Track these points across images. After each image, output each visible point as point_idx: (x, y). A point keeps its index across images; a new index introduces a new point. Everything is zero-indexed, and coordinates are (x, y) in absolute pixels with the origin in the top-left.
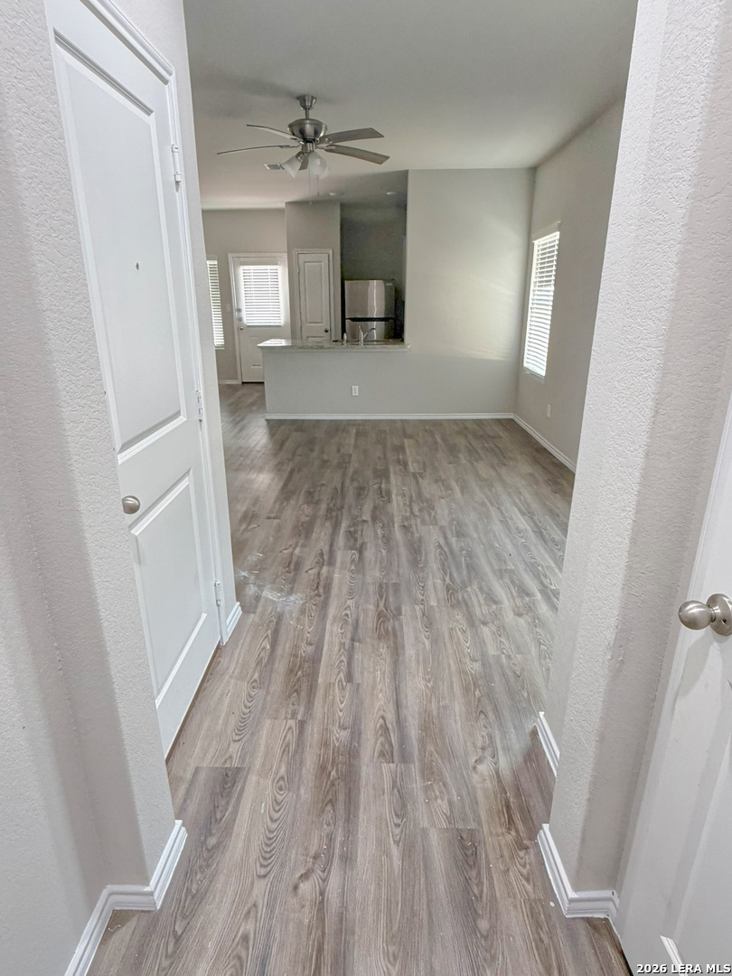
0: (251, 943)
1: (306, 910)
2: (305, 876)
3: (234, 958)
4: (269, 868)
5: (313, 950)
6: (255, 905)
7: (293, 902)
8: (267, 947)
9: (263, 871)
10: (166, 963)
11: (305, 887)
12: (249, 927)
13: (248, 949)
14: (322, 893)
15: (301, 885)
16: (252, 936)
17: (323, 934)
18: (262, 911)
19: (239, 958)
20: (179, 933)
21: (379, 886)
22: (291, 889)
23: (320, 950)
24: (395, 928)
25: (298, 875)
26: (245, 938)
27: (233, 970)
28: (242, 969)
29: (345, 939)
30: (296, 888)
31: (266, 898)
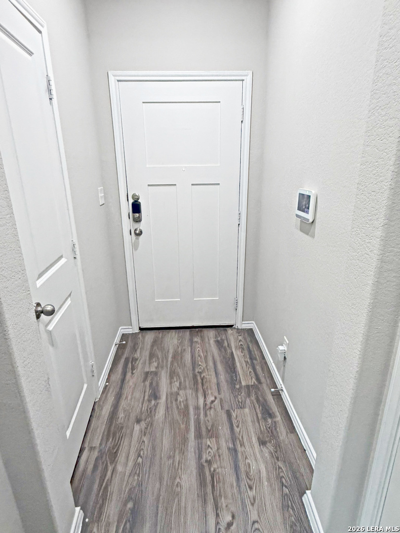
0: (247, 487)
1: (224, 505)
2: (230, 525)
3: (252, 479)
4: (253, 529)
5: (217, 487)
6: (253, 504)
7: (233, 509)
8: (239, 486)
9: (256, 526)
10: (281, 474)
11: (229, 518)
12: (251, 494)
13: (248, 484)
14: (217, 515)
15: (231, 519)
16: (248, 490)
17: (213, 493)
18: (248, 502)
19: (250, 479)
20: (284, 488)
21: (185, 523)
22: (236, 515)
23: (213, 486)
24: (176, 500)
25: (234, 525)
26: (251, 488)
27: (251, 474)
28: (247, 475)
29: (202, 492)
30: (233, 517)
31: (248, 510)
